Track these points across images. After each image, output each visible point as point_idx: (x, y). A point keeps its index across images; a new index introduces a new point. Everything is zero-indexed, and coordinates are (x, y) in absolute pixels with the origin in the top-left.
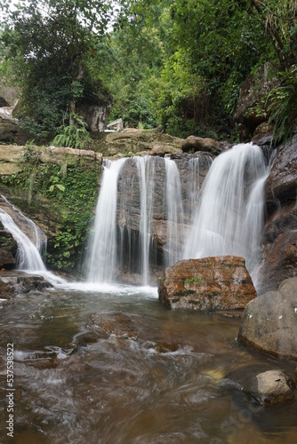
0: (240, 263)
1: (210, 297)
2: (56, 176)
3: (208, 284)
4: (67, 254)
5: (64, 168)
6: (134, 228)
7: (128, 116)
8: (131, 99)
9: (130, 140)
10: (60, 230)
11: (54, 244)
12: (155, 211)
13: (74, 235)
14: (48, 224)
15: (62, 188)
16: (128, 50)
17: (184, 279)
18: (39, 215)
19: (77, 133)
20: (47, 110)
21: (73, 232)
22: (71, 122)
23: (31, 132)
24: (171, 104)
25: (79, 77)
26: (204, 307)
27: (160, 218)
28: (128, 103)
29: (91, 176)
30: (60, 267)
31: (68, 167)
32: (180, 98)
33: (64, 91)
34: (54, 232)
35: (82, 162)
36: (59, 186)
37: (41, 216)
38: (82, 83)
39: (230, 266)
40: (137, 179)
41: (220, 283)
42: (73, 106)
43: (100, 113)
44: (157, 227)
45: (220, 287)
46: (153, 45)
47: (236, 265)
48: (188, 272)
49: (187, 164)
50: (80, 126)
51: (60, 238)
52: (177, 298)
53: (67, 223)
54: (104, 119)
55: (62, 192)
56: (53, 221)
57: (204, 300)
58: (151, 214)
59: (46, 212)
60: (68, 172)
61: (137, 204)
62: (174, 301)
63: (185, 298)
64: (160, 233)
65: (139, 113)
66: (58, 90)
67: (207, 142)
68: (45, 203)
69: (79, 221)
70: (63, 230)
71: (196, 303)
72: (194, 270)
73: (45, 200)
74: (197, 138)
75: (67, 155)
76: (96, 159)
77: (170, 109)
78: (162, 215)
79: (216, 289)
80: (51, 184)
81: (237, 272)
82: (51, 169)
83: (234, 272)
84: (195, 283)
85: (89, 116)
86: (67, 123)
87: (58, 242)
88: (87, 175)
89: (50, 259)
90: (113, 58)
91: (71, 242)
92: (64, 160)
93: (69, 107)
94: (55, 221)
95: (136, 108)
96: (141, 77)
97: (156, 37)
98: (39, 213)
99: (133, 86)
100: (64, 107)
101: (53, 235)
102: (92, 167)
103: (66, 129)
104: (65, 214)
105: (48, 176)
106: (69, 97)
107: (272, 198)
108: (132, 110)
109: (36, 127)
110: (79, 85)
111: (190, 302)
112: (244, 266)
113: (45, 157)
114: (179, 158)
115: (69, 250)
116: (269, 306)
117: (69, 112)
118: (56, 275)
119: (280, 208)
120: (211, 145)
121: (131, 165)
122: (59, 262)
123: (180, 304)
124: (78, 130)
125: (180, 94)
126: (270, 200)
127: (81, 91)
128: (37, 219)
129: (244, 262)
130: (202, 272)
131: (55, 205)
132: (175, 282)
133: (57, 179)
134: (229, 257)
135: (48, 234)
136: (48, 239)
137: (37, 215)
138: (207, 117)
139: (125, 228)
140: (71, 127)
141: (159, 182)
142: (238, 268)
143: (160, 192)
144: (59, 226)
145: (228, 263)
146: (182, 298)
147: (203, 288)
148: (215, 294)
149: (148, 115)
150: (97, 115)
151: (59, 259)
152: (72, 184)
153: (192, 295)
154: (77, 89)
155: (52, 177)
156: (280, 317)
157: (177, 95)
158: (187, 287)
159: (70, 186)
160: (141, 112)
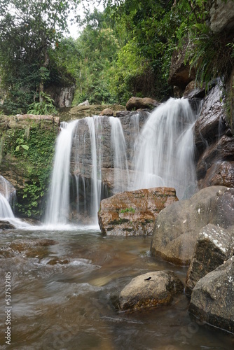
0: (171, 193)
1: (143, 224)
2: (21, 138)
3: (141, 213)
4: (34, 203)
5: (27, 131)
6: (87, 176)
7: (93, 98)
8: (95, 85)
9: (89, 110)
10: (27, 182)
11: (23, 195)
12: (104, 160)
13: (39, 187)
14: (16, 179)
15: (26, 147)
16: (91, 47)
17: (118, 209)
18: (9, 172)
19: (45, 108)
20: (21, 91)
21: (38, 185)
22: (41, 99)
23: (8, 109)
24: (123, 82)
25: (45, 64)
26: (137, 234)
27: (108, 166)
28: (93, 88)
29: (50, 136)
30: (29, 215)
31: (31, 130)
32: (130, 77)
33: (34, 76)
34: (22, 185)
35: (42, 125)
36: (23, 146)
37: (10, 173)
38: (48, 68)
39: (162, 196)
40: (88, 136)
41: (152, 212)
42: (42, 87)
43: (65, 93)
44: (107, 174)
45: (152, 215)
46: (110, 43)
47: (167, 195)
48: (122, 203)
49: (129, 120)
50: (48, 102)
51: (27, 190)
52: (111, 226)
53: (32, 176)
54: (69, 97)
55: (27, 151)
56: (20, 176)
57: (137, 227)
58: (101, 163)
59: (15, 169)
60: (31, 134)
61: (89, 156)
62: (109, 229)
63: (119, 226)
64: (109, 179)
65: (102, 95)
66: (29, 75)
67: (146, 100)
68: (14, 161)
69: (41, 175)
70: (29, 183)
71: (130, 230)
72: (127, 201)
73: (13, 159)
74: (137, 98)
75: (30, 120)
76: (54, 122)
77: (122, 86)
78: (109, 164)
79: (149, 217)
80: (17, 145)
81: (168, 201)
82: (17, 132)
83: (165, 201)
84: (129, 212)
85: (56, 95)
86: (37, 100)
87: (26, 193)
88: (47, 135)
89: (21, 208)
90: (75, 50)
91: (37, 193)
92: (28, 125)
93: (39, 88)
94: (22, 176)
95: (99, 92)
96: (102, 68)
97: (112, 36)
98: (9, 170)
99: (97, 75)
100: (35, 89)
101: (21, 187)
102: (51, 128)
103: (36, 105)
104: (30, 169)
105: (14, 139)
106: (38, 80)
107: (200, 139)
108: (97, 94)
109: (13, 105)
110: (45, 69)
111: (124, 230)
112: (175, 196)
113: (12, 124)
114: (123, 116)
115: (36, 200)
116: (175, 213)
117: (38, 92)
118: (23, 221)
119: (208, 147)
120: (149, 102)
121: (83, 124)
122: (29, 211)
123: (115, 231)
124: (46, 105)
125: (130, 74)
126: (199, 142)
127: (48, 75)
128: (7, 175)
129: (175, 192)
130: (135, 203)
131: (22, 162)
132: (110, 212)
133: (22, 141)
134: (161, 188)
135: (16, 187)
136: (17, 191)
137: (7, 172)
138: (153, 89)
139: (80, 177)
140: (41, 103)
141: (106, 137)
142: (169, 198)
143: (108, 145)
144: (25, 180)
145: (160, 193)
146: (117, 227)
147: (136, 217)
148: (147, 221)
149: (109, 96)
150: (64, 95)
151: (28, 209)
152: (35, 144)
153: (126, 223)
154: (44, 73)
155: (18, 139)
156: (184, 222)
157: (127, 74)
158: (121, 216)
159: (33, 146)
160: (104, 94)
